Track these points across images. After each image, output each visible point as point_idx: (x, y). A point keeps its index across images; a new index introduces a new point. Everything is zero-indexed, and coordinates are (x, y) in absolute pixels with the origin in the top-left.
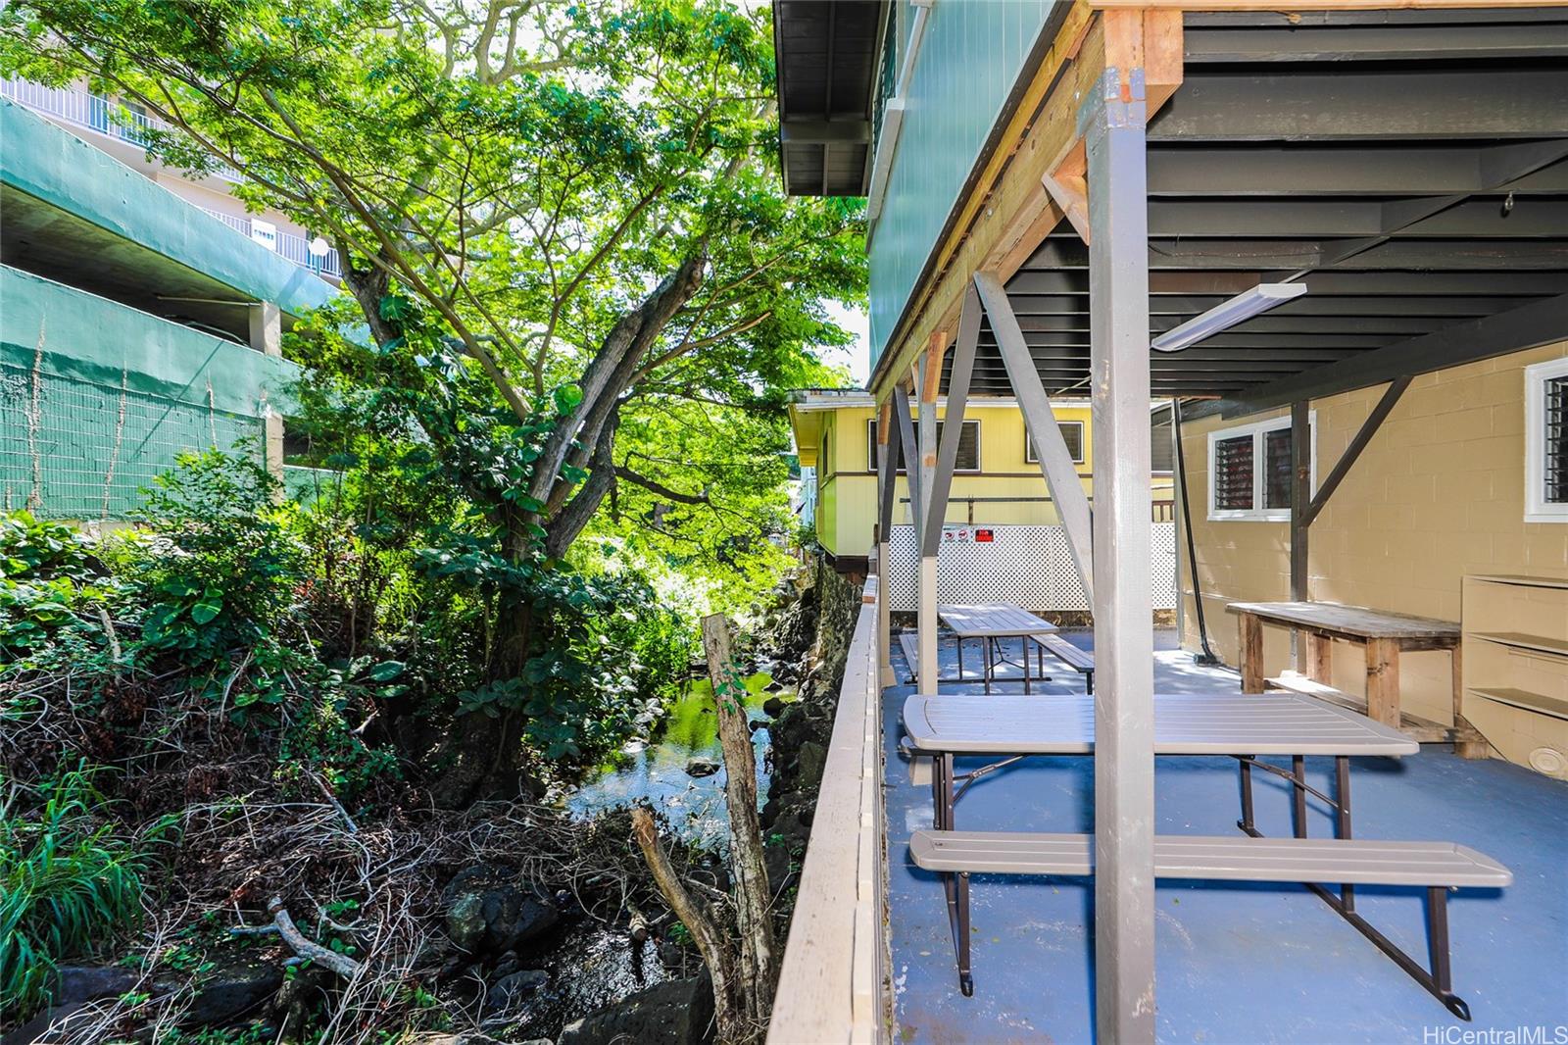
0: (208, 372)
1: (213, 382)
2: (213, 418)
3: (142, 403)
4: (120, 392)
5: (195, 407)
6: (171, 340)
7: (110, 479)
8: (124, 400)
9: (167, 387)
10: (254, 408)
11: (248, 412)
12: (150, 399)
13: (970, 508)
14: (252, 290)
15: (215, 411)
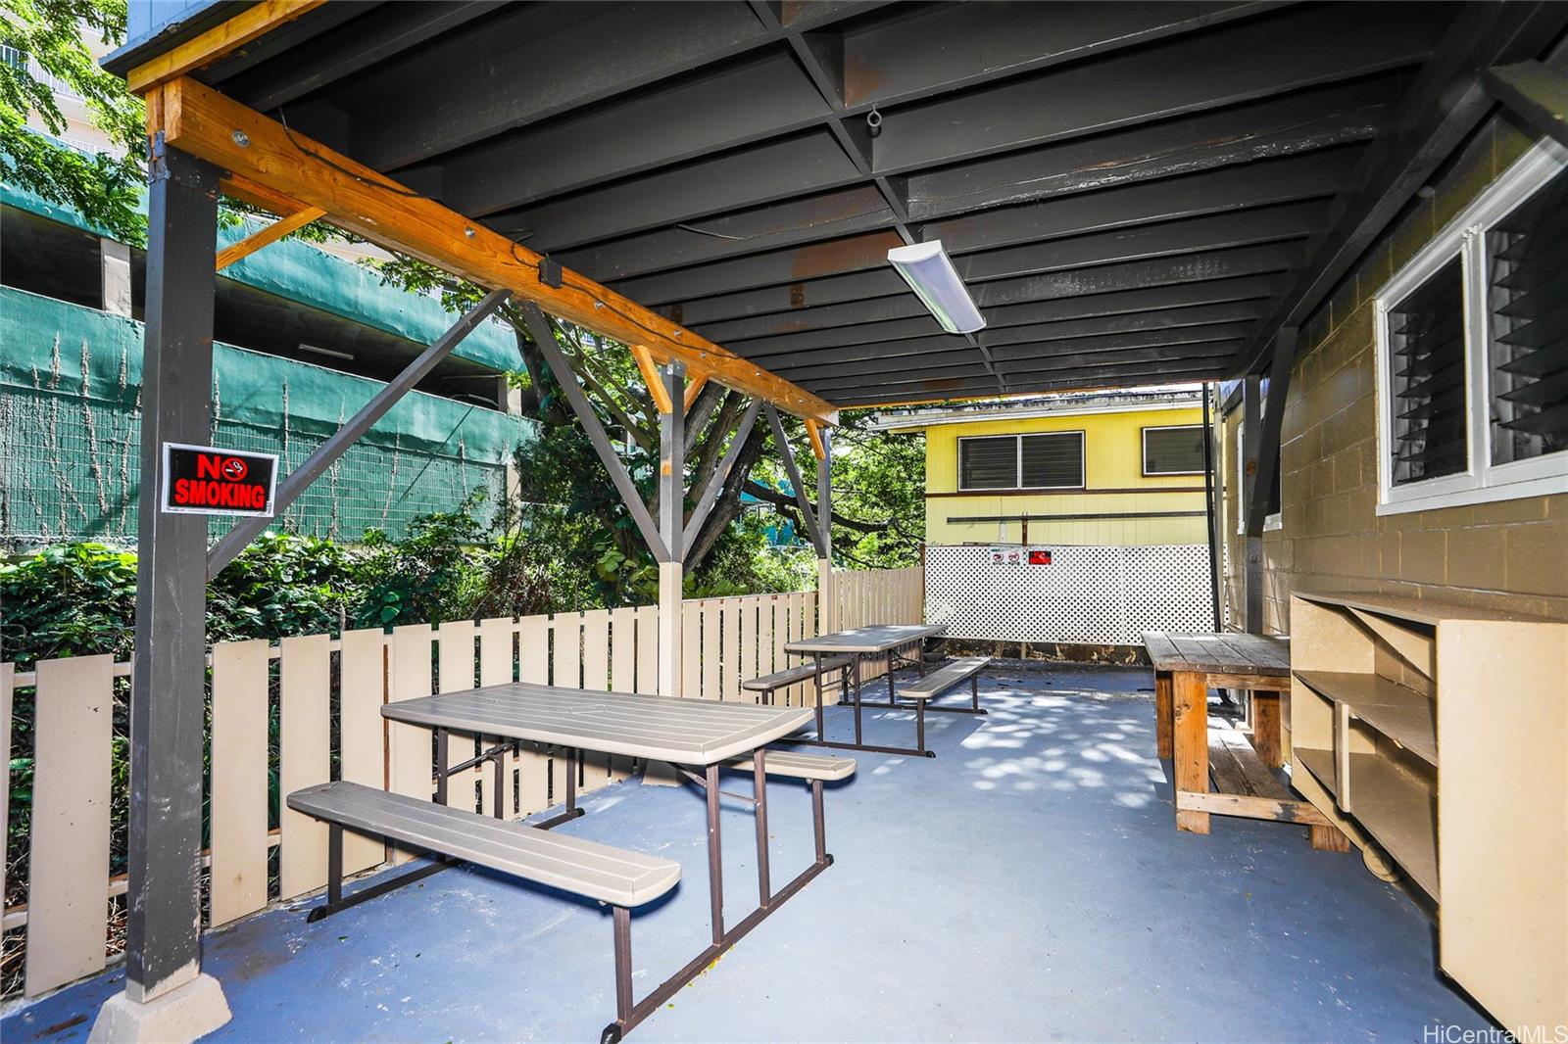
0: (460, 431)
1: (465, 439)
2: (463, 467)
3: (410, 458)
4: (395, 450)
5: (449, 459)
6: (432, 409)
7: (385, 514)
8: (397, 457)
9: (430, 444)
10: (497, 457)
11: (491, 459)
12: (416, 454)
13: (1025, 527)
14: (498, 363)
15: (467, 461)
